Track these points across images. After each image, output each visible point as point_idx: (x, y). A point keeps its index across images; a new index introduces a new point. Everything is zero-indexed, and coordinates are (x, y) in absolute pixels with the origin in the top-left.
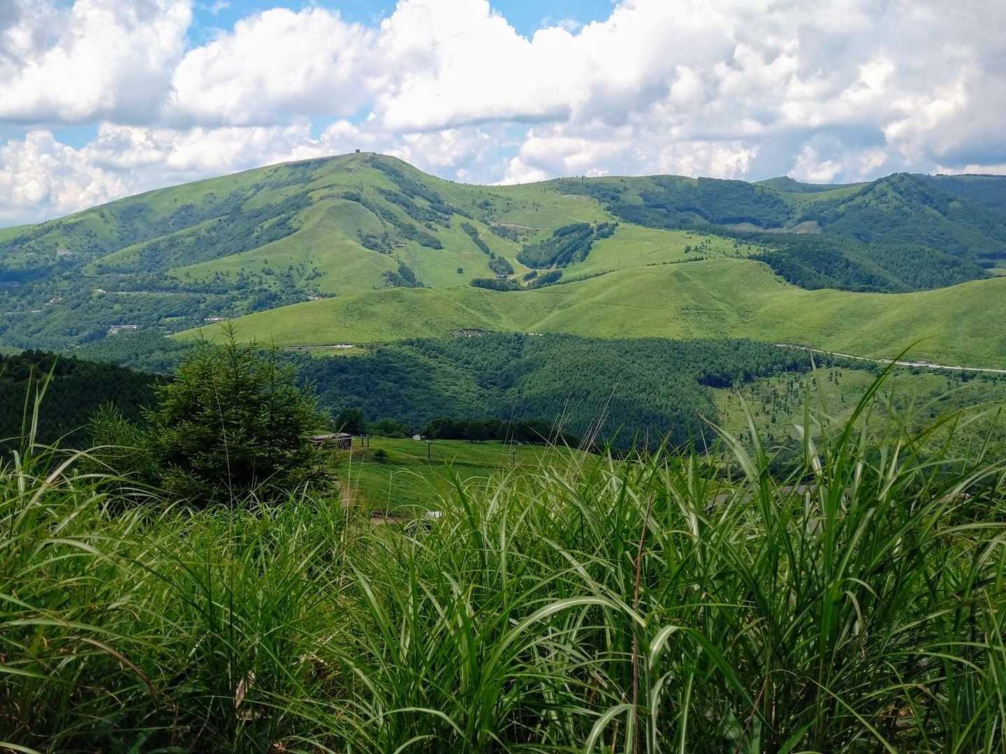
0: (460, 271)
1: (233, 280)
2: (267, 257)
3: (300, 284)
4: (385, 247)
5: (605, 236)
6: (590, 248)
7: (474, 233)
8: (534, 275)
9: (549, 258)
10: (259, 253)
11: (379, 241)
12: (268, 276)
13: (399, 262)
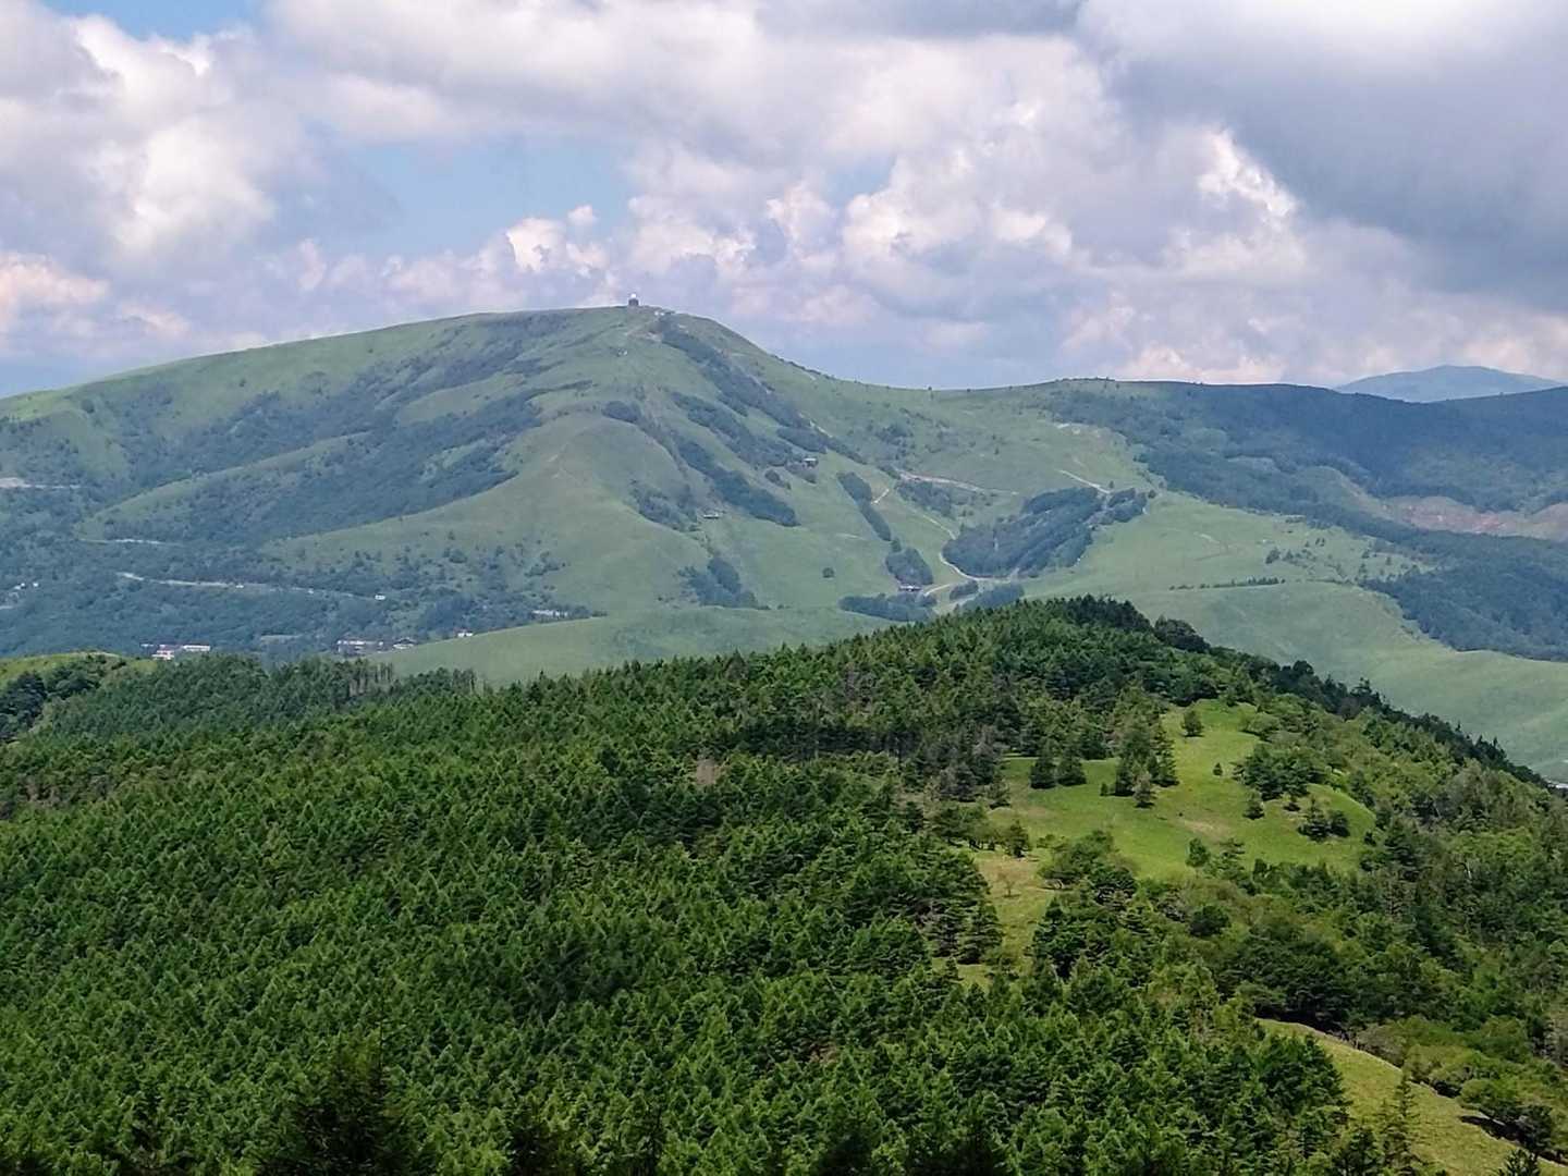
0: (828, 573)
1: (389, 568)
2: (454, 526)
3: (517, 581)
4: (683, 517)
5: (1123, 517)
6: (1089, 540)
7: (862, 494)
8: (972, 588)
9: (1004, 558)
10: (441, 517)
11: (672, 506)
12: (453, 565)
13: (710, 550)
